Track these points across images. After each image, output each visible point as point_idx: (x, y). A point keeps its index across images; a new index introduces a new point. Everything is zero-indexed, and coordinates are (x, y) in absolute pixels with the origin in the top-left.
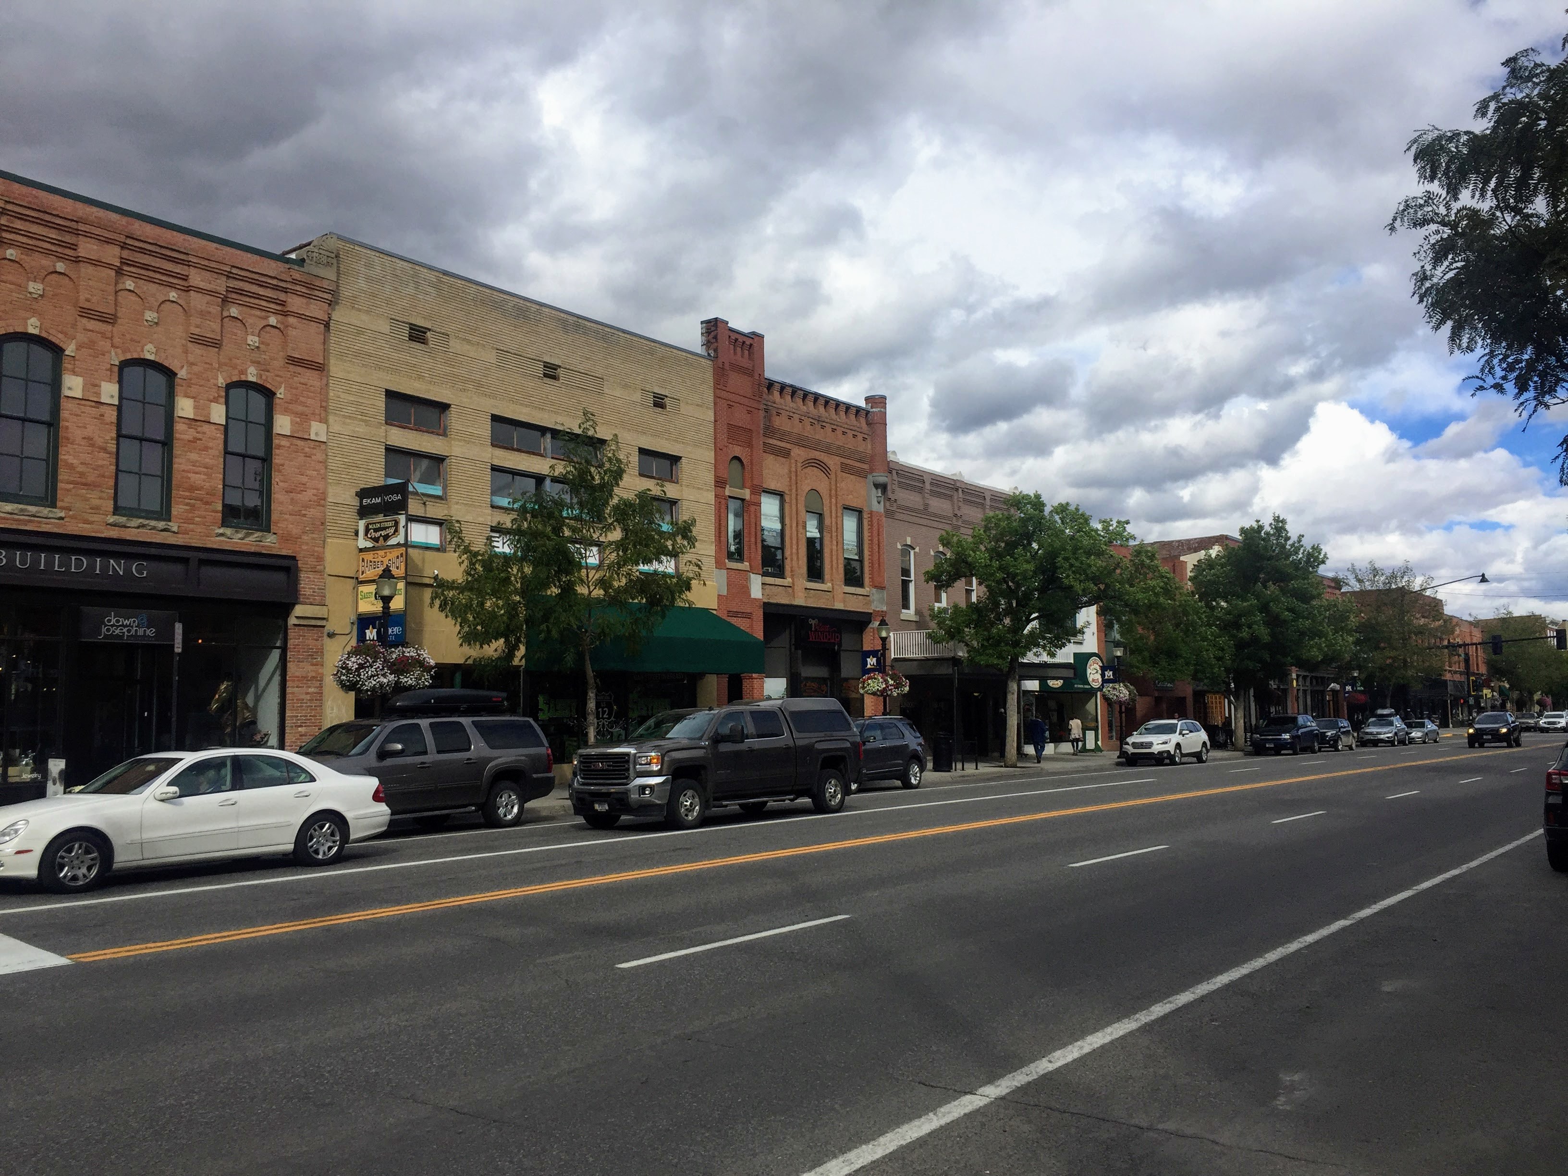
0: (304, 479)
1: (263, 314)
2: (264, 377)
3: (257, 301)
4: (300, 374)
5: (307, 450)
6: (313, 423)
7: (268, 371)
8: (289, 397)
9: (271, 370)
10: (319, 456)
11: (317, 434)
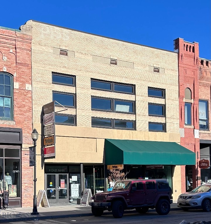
0: (24, 103)
1: (8, 49)
2: (9, 70)
3: (5, 45)
4: (21, 68)
5: (25, 93)
6: (26, 84)
7: (10, 68)
8: (18, 76)
9: (11, 68)
10: (30, 95)
11: (28, 88)
